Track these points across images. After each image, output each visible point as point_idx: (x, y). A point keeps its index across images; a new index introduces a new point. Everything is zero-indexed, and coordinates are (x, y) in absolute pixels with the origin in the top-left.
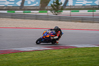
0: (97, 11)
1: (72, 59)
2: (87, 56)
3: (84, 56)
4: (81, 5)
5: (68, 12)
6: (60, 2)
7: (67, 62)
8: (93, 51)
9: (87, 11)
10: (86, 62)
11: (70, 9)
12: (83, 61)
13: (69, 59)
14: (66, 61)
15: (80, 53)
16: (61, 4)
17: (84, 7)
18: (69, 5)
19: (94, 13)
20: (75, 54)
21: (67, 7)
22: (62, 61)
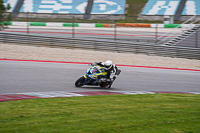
0: (80, 24)
1: (27, 122)
2: (58, 115)
3: (52, 116)
4: (51, 12)
5: (24, 25)
6: (5, 4)
7: (17, 128)
8: (71, 104)
9: (61, 24)
10: (55, 128)
11: (27, 20)
12: (50, 126)
13: (21, 122)
14: (15, 126)
15: (45, 110)
16: (9, 8)
17: (55, 16)
18: (26, 11)
19: (75, 28)
20: (34, 111)
21: (20, 16)
22: (6, 126)
